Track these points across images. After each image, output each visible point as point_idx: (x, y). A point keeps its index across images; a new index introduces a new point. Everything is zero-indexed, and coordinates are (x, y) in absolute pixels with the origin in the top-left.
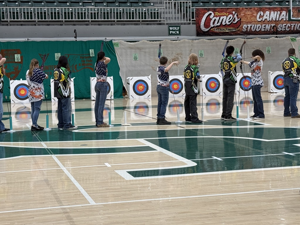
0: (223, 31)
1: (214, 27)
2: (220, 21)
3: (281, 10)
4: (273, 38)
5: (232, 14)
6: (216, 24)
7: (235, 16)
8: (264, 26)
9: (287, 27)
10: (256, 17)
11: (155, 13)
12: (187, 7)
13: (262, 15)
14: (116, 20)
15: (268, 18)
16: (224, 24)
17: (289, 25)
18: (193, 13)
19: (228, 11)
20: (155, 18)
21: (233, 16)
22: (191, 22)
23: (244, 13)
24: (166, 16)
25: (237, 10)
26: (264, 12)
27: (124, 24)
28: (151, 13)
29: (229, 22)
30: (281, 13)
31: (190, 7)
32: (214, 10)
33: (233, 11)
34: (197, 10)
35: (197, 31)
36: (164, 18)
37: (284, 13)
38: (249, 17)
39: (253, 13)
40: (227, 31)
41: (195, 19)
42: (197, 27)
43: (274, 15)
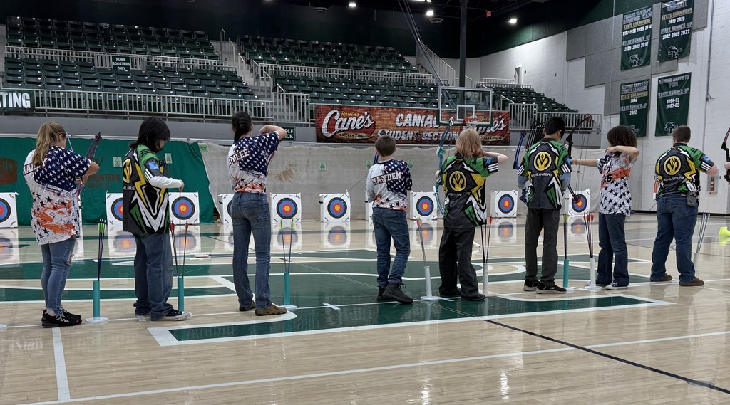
0: (352, 137)
1: (340, 131)
2: (348, 124)
3: (427, 113)
4: (416, 149)
5: (364, 114)
6: (342, 128)
7: (368, 118)
8: (406, 133)
9: (434, 135)
10: (395, 121)
11: (259, 109)
12: (303, 104)
13: (402, 118)
14: (204, 115)
15: (410, 123)
16: (353, 127)
17: (436, 133)
18: (312, 111)
19: (357, 111)
20: (259, 115)
21: (366, 118)
22: (309, 123)
23: (379, 115)
24: (275, 113)
25: (370, 111)
26: (405, 115)
27: (217, 122)
28: (255, 108)
29: (360, 126)
30: (426, 117)
31: (307, 104)
32: (340, 109)
33: (365, 111)
34: (318, 107)
35: (317, 135)
36: (272, 116)
37: (430, 117)
38: (385, 119)
39: (391, 115)
40: (357, 138)
41: (314, 119)
42: (317, 131)
43: (417, 120)
